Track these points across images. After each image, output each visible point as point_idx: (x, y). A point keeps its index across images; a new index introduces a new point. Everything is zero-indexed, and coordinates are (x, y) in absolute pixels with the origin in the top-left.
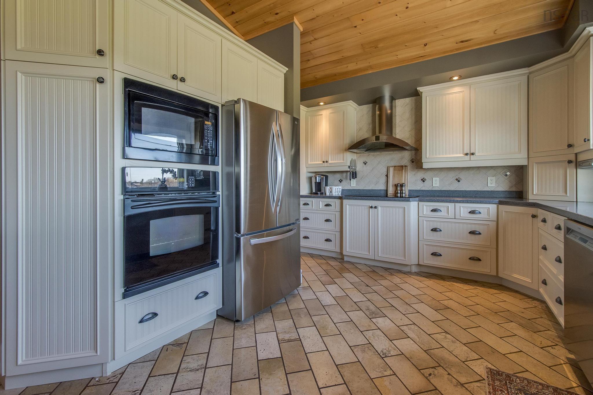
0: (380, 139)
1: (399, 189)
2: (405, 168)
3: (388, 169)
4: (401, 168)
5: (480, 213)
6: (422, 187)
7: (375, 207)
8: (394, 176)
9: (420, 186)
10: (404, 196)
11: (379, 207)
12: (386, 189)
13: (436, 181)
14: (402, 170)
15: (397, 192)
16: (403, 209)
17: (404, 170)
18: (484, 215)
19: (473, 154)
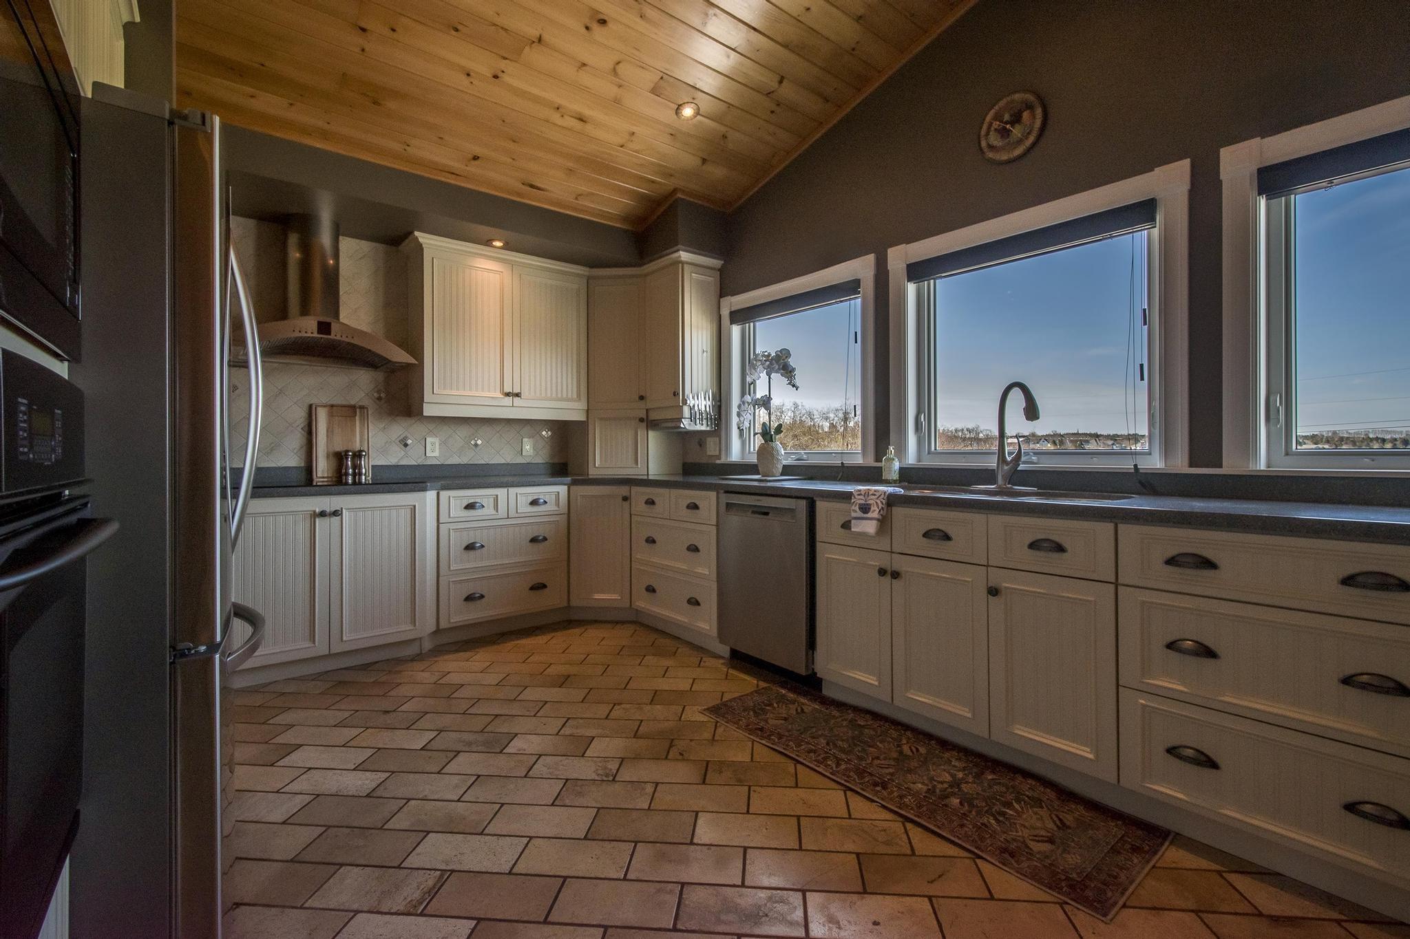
0: (333, 332)
1: (349, 463)
2: (360, 412)
3: (311, 412)
4: (348, 412)
5: (545, 502)
6: (402, 458)
7: (336, 513)
8: (330, 431)
9: (394, 457)
10: (364, 481)
11: (344, 511)
12: (303, 465)
13: (433, 444)
14: (356, 416)
15: (344, 471)
16: (409, 511)
17: (357, 418)
18: (551, 507)
19: (518, 395)
